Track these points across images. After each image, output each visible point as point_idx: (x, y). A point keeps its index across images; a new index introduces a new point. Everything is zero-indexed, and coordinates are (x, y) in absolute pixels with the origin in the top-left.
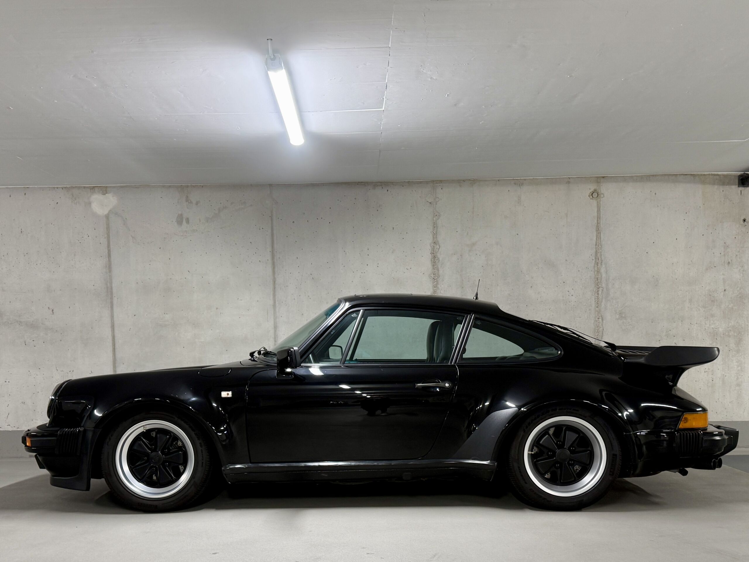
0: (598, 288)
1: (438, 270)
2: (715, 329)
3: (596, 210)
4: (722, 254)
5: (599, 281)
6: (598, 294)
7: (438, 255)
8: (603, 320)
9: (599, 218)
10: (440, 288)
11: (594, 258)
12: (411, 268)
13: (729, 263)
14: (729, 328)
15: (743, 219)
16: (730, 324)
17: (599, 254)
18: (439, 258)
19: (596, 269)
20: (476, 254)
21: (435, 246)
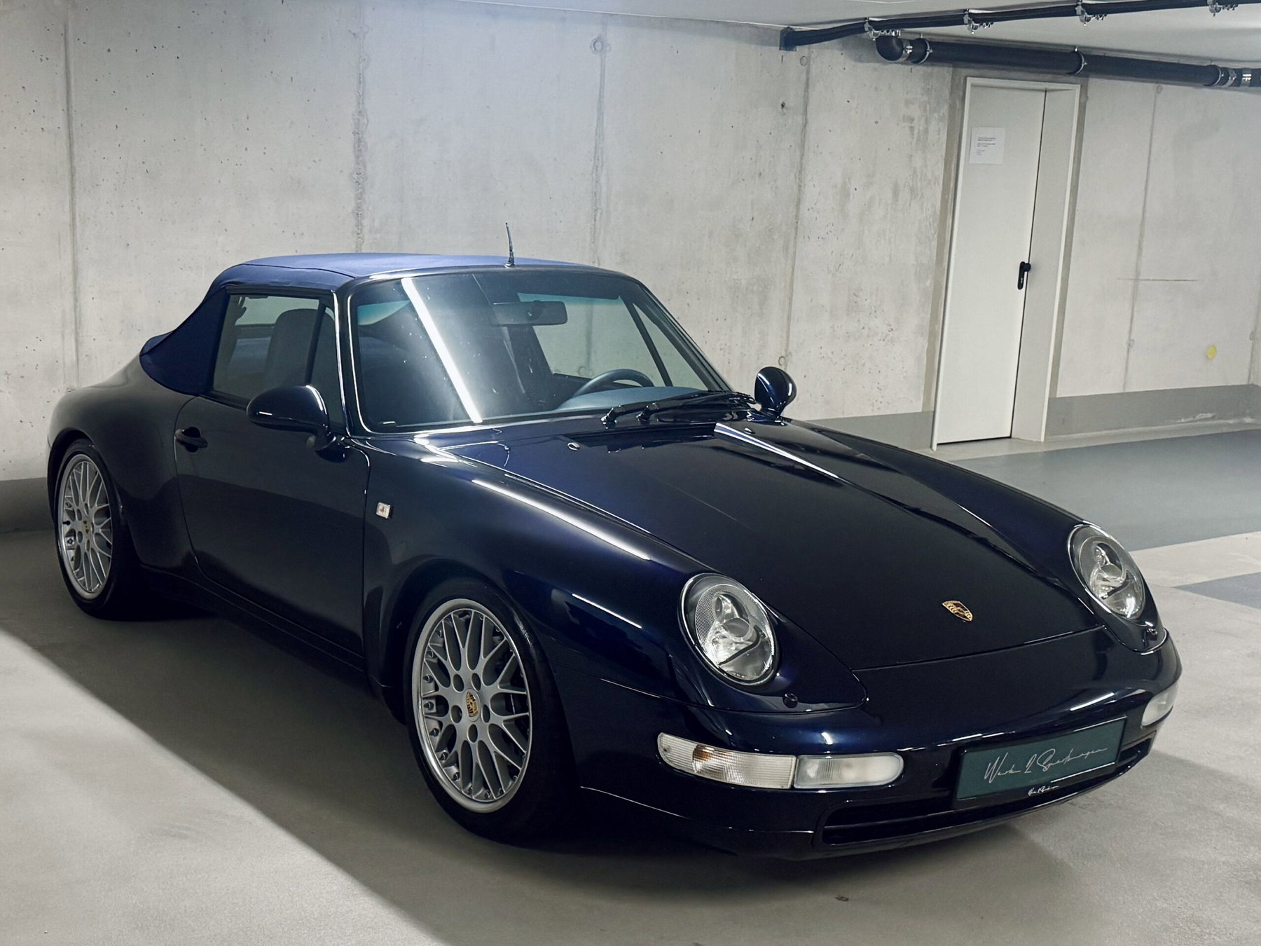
0: (596, 210)
1: (365, 166)
2: (737, 281)
3: (599, 72)
4: (754, 159)
5: (598, 197)
6: (595, 220)
7: (366, 137)
8: (599, 264)
9: (602, 88)
10: (367, 199)
11: (593, 159)
12: (320, 160)
13: (760, 174)
14: (754, 280)
15: (781, 102)
16: (755, 273)
17: (600, 151)
18: (366, 144)
19: (594, 175)
20: (426, 139)
21: (361, 119)
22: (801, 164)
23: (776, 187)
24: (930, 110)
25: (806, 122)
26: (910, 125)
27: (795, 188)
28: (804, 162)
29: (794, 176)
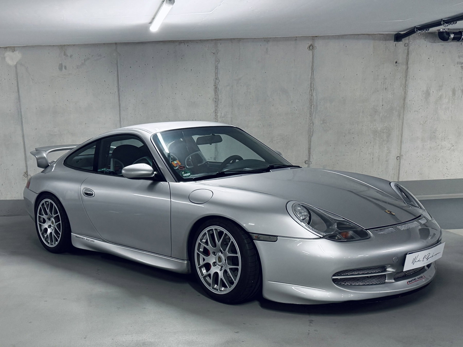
0: (311, 105)
1: (218, 96)
2: (376, 128)
3: (311, 57)
4: (383, 83)
5: (312, 101)
6: (311, 109)
7: (219, 86)
8: (313, 124)
9: (313, 62)
10: (219, 107)
11: (309, 87)
12: (202, 95)
13: (386, 88)
14: (384, 128)
15: (395, 61)
16: (385, 125)
17: (312, 84)
18: (219, 89)
19: (310, 93)
20: (241, 85)
21: (216, 81)
22: (405, 83)
23: (394, 93)
25: (408, 68)
26: (461, 65)
27: (403, 93)
28: (407, 83)
29: (402, 89)
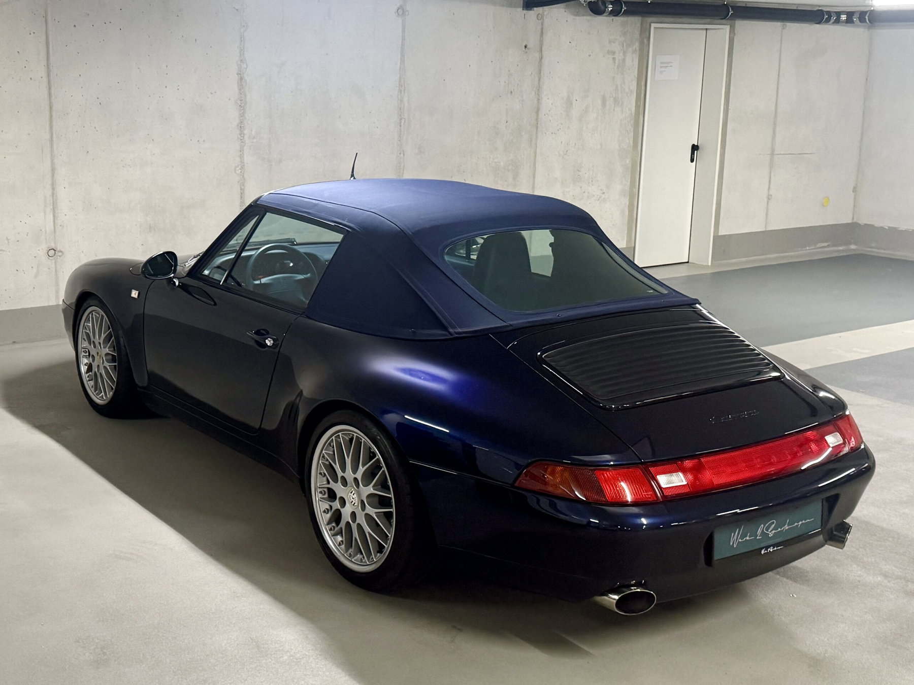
0: (401, 119)
1: (245, 96)
2: (497, 163)
3: (401, 29)
5: (402, 111)
6: (400, 126)
7: (245, 76)
8: (404, 155)
9: (403, 39)
10: (247, 118)
11: (398, 86)
12: (215, 92)
13: (511, 92)
14: (509, 162)
15: (524, 45)
16: (510, 158)
17: (402, 81)
18: (246, 81)
19: (399, 96)
20: (286, 77)
21: (242, 65)
22: (539, 85)
24: (626, 46)
25: (542, 58)
26: (613, 57)
27: (535, 101)
28: (541, 83)
29: (534, 93)
